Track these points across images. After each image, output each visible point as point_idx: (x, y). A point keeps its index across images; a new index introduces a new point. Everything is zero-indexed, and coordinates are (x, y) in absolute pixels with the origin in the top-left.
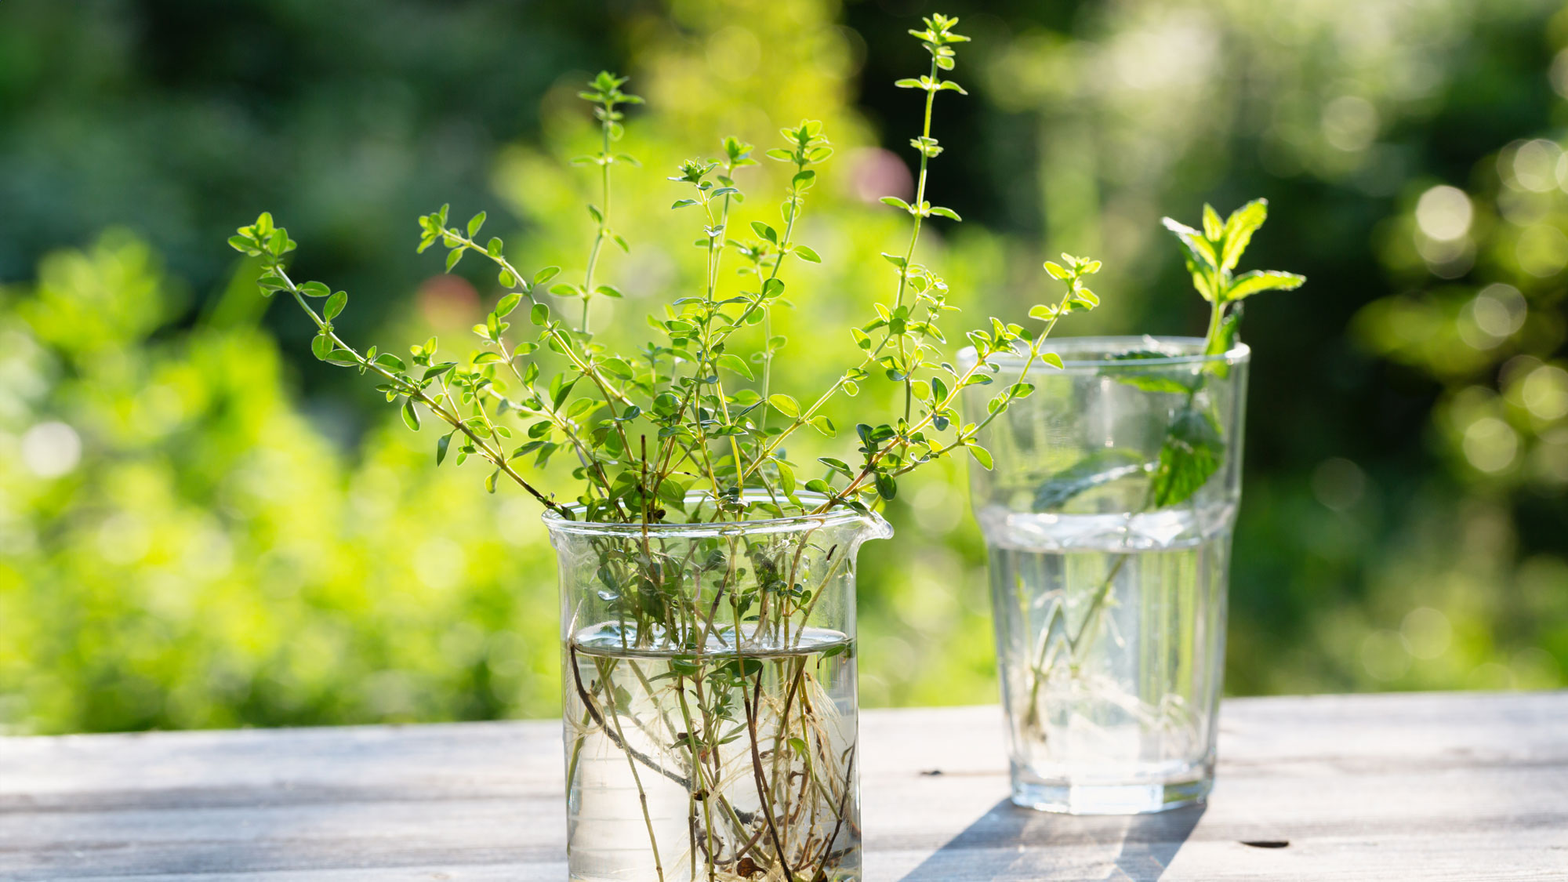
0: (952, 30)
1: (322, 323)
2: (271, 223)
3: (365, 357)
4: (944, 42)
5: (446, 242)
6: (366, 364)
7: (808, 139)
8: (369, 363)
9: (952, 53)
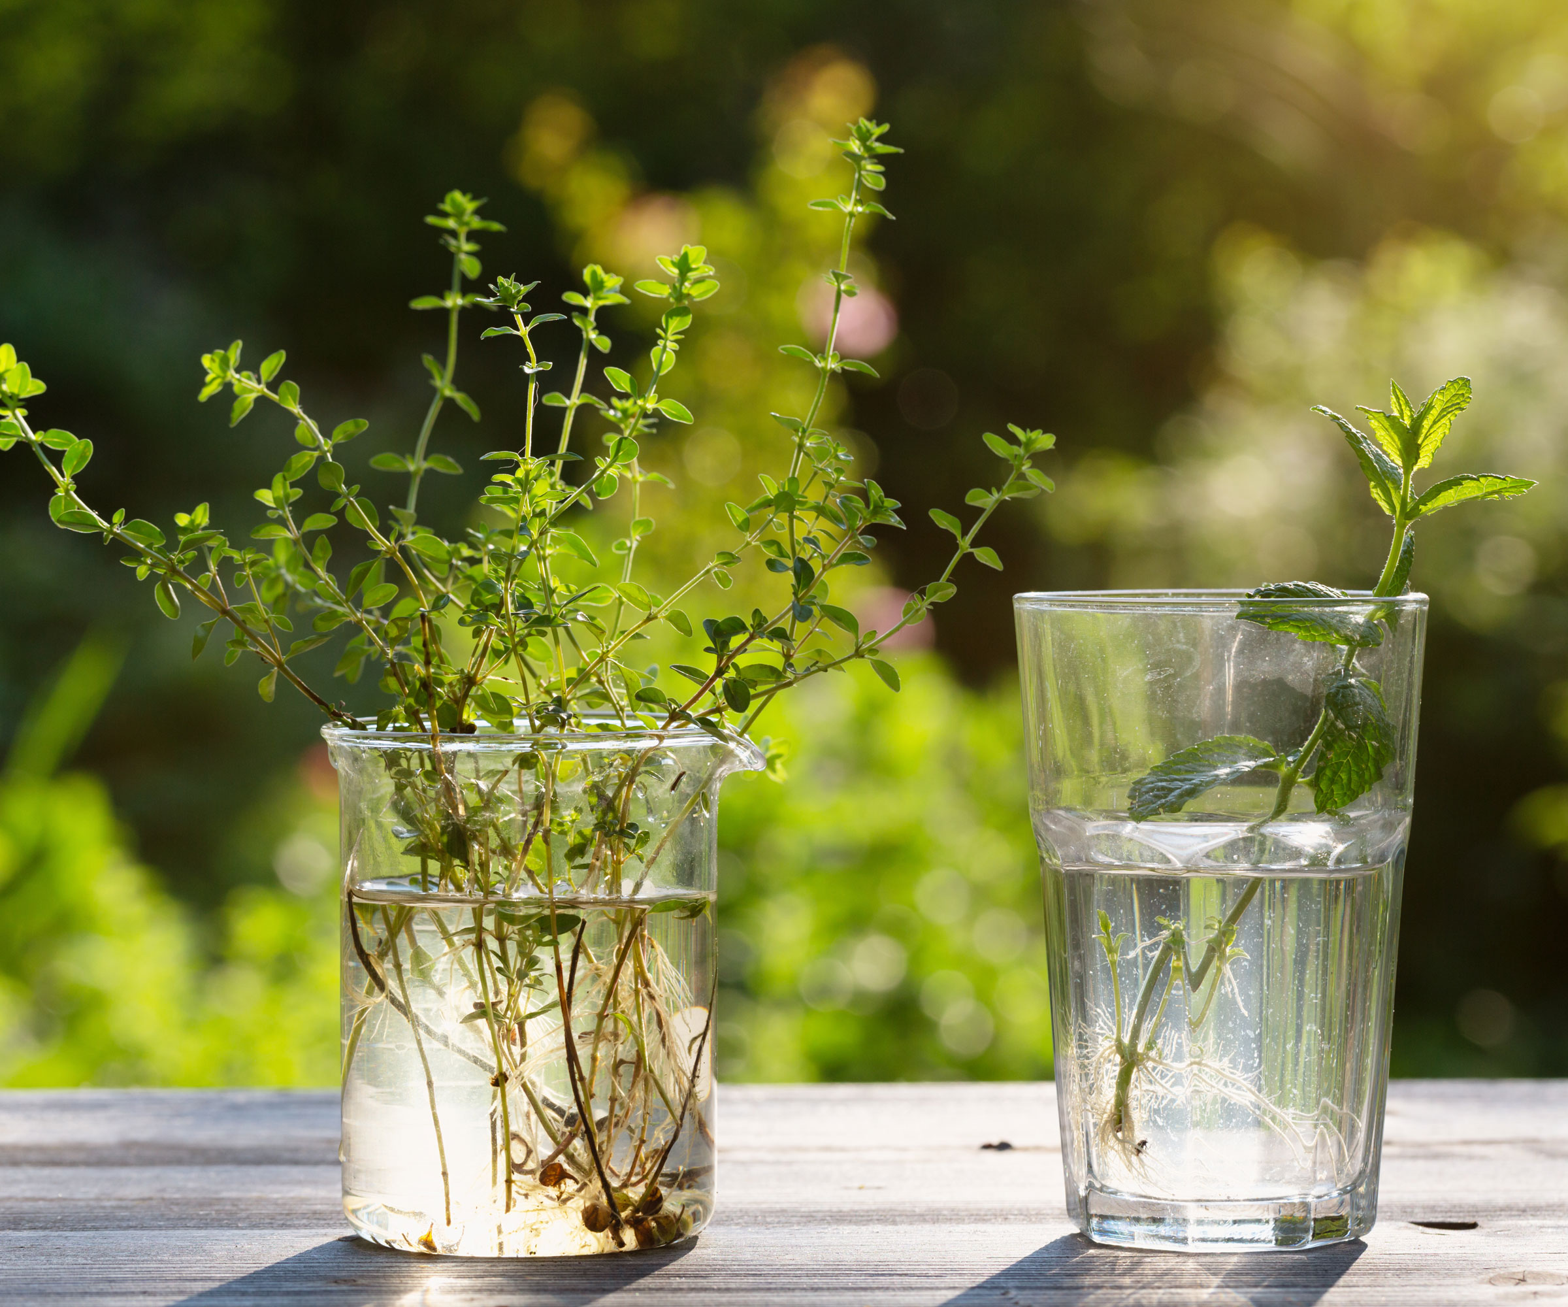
0: (881, 139)
1: (61, 479)
2: (14, 357)
3: (109, 521)
4: (874, 153)
5: (237, 389)
6: (111, 532)
7: (690, 270)
8: (115, 530)
9: (880, 168)
